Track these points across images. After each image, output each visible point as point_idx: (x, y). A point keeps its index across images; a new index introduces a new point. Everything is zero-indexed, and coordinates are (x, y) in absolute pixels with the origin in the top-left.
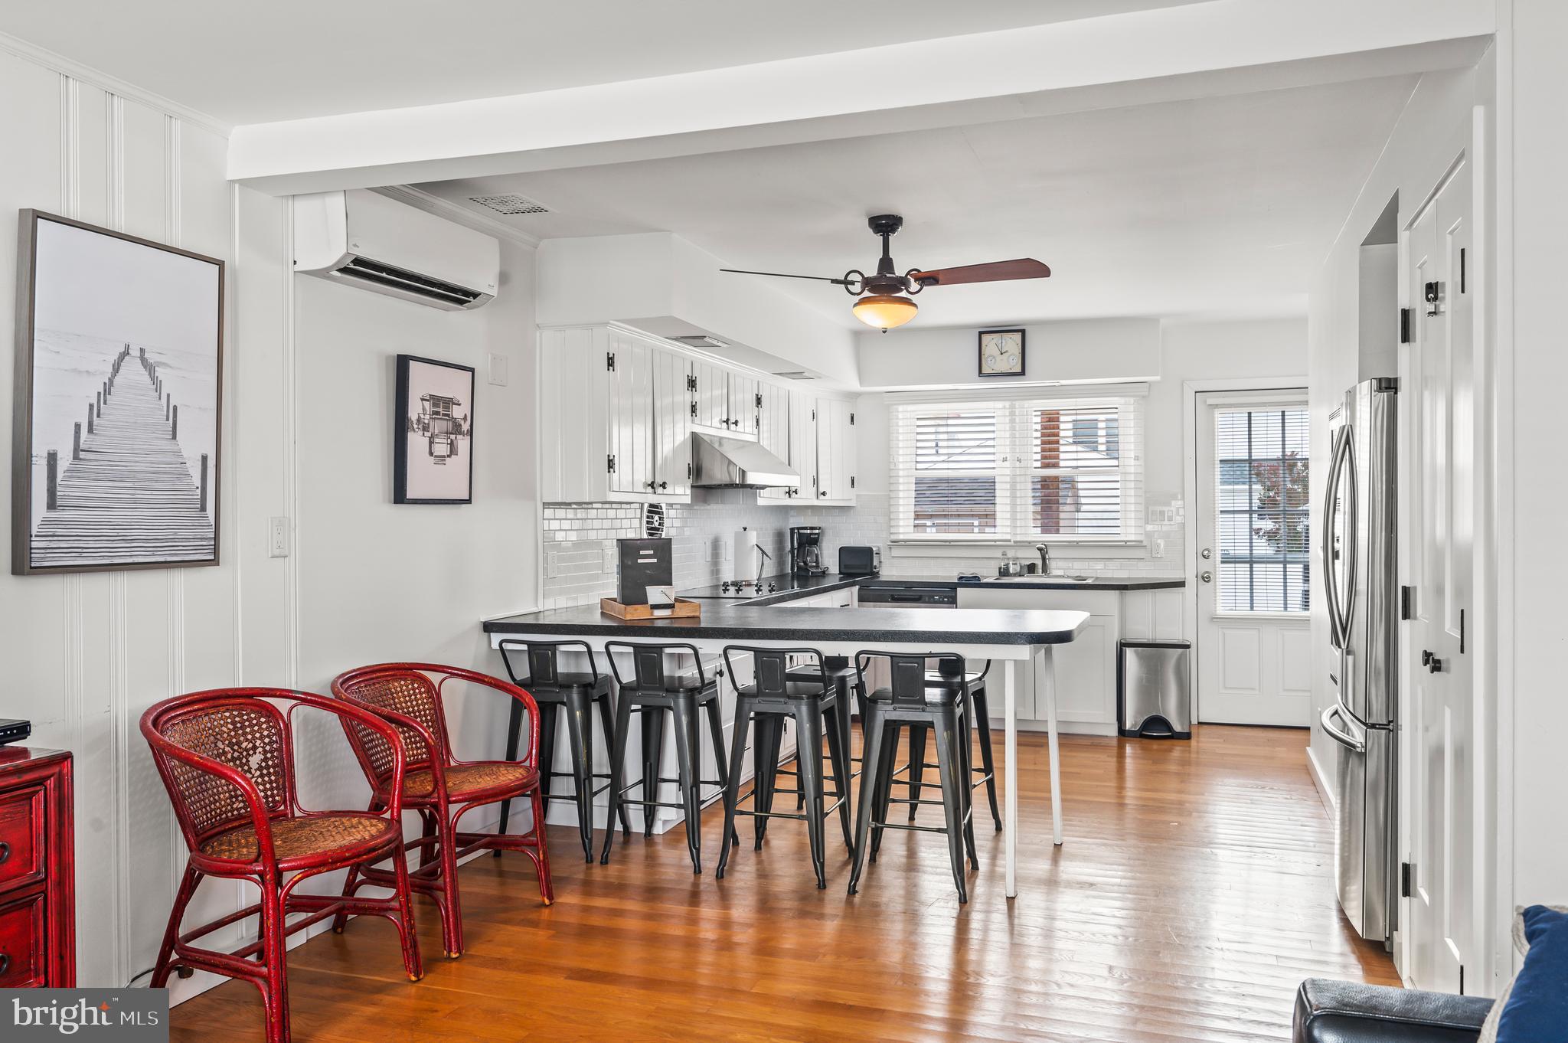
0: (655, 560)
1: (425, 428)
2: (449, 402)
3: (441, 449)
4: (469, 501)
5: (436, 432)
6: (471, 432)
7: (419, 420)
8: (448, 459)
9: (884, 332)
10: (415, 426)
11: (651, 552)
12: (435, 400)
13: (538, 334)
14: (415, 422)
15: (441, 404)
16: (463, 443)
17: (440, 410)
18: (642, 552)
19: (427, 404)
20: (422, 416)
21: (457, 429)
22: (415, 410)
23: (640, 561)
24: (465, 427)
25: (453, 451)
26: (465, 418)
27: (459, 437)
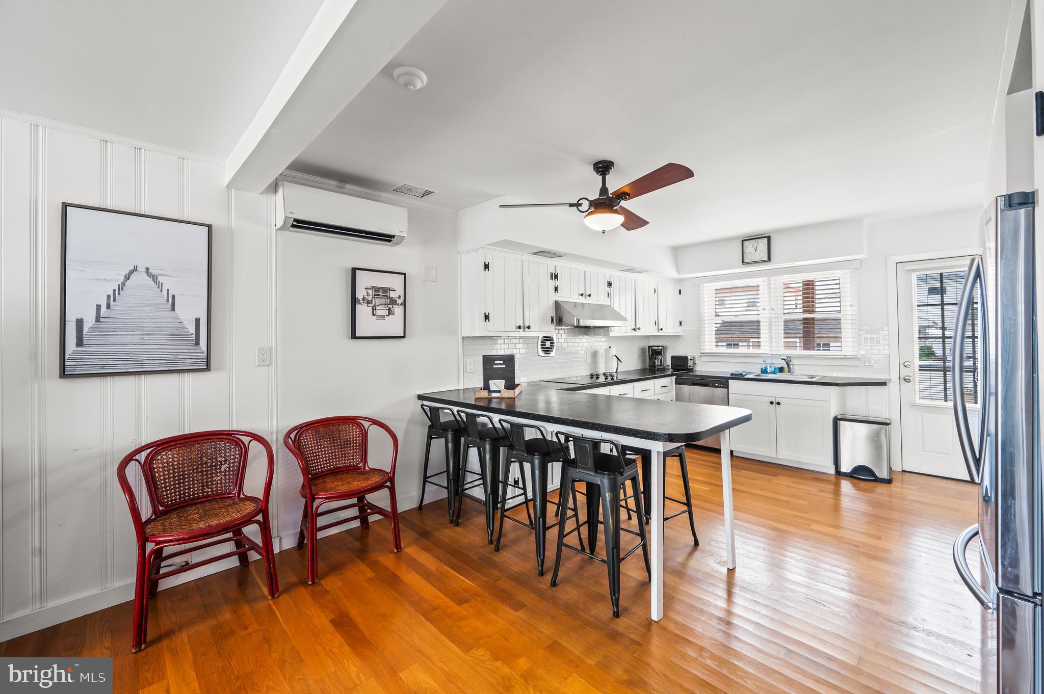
0: (504, 366)
1: (369, 302)
2: (386, 290)
3: (381, 311)
4: (404, 337)
5: (377, 304)
6: (404, 304)
7: (364, 299)
8: (386, 317)
9: (604, 233)
10: (361, 302)
11: (502, 362)
12: (376, 289)
13: (459, 256)
14: (361, 300)
15: (381, 292)
16: (398, 310)
17: (381, 293)
18: (496, 362)
19: (370, 292)
20: (367, 297)
21: (393, 302)
22: (360, 294)
23: (494, 366)
24: (400, 301)
25: (390, 312)
26: (399, 297)
27: (394, 306)
